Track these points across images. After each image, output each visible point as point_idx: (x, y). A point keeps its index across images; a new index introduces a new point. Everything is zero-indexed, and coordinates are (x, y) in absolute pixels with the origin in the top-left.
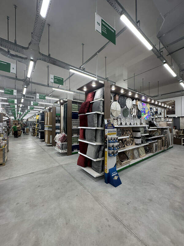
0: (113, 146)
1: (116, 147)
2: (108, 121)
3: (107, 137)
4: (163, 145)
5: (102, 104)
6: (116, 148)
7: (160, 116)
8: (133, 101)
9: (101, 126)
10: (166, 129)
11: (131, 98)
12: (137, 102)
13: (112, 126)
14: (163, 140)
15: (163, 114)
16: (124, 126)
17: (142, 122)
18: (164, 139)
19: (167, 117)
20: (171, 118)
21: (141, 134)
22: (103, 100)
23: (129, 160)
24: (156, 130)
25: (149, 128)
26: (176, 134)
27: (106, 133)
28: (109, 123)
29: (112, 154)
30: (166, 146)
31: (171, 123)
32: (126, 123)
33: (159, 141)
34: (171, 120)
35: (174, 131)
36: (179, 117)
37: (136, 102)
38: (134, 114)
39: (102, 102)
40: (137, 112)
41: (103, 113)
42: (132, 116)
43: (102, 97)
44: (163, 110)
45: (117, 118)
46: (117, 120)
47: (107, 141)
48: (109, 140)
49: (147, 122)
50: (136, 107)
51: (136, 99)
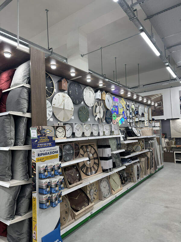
0: (49, 185)
1: (56, 185)
2: (39, 131)
3: (35, 167)
4: (149, 166)
5: (25, 95)
6: (57, 188)
7: (142, 119)
8: (96, 93)
9: (26, 143)
10: (152, 139)
11: (92, 87)
12: (104, 96)
13: (49, 142)
14: (148, 158)
15: (146, 115)
16: (79, 138)
17: (113, 130)
18: (149, 156)
19: (153, 120)
20: (157, 121)
21: (112, 151)
22: (28, 86)
23: (90, 205)
24: (137, 142)
25: (125, 139)
26: (167, 146)
27: (34, 157)
28: (41, 136)
29: (48, 204)
30: (154, 167)
31: (158, 129)
32: (83, 133)
33: (143, 159)
34: (158, 124)
35: (164, 141)
36: (168, 120)
37: (101, 94)
38: (98, 116)
39: (26, 90)
40: (104, 112)
41: (28, 115)
42: (96, 119)
43: (26, 81)
44: (146, 109)
45: (65, 124)
46: (64, 127)
47: (35, 175)
48: (40, 173)
49: (122, 129)
50: (102, 104)
51: (102, 90)
